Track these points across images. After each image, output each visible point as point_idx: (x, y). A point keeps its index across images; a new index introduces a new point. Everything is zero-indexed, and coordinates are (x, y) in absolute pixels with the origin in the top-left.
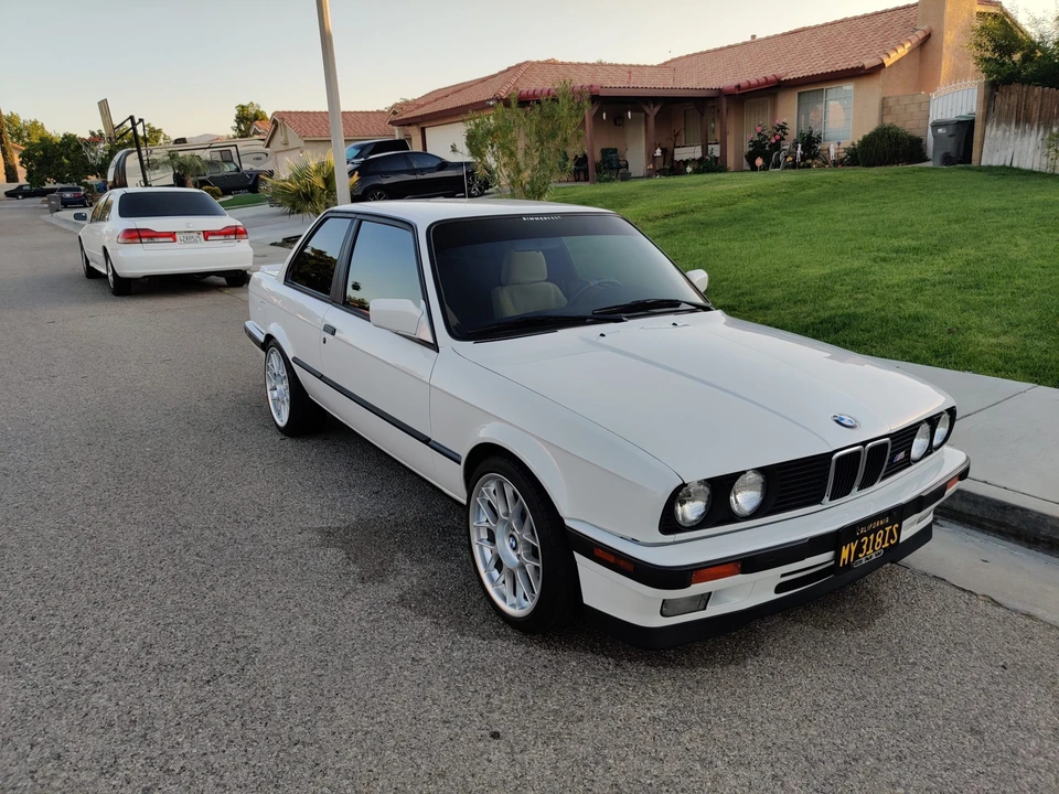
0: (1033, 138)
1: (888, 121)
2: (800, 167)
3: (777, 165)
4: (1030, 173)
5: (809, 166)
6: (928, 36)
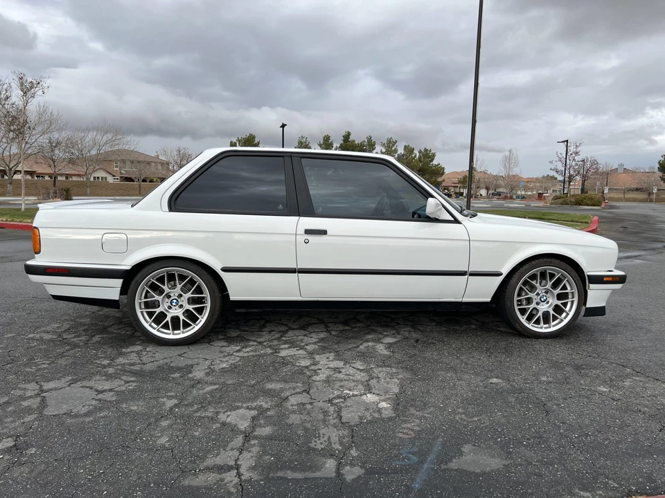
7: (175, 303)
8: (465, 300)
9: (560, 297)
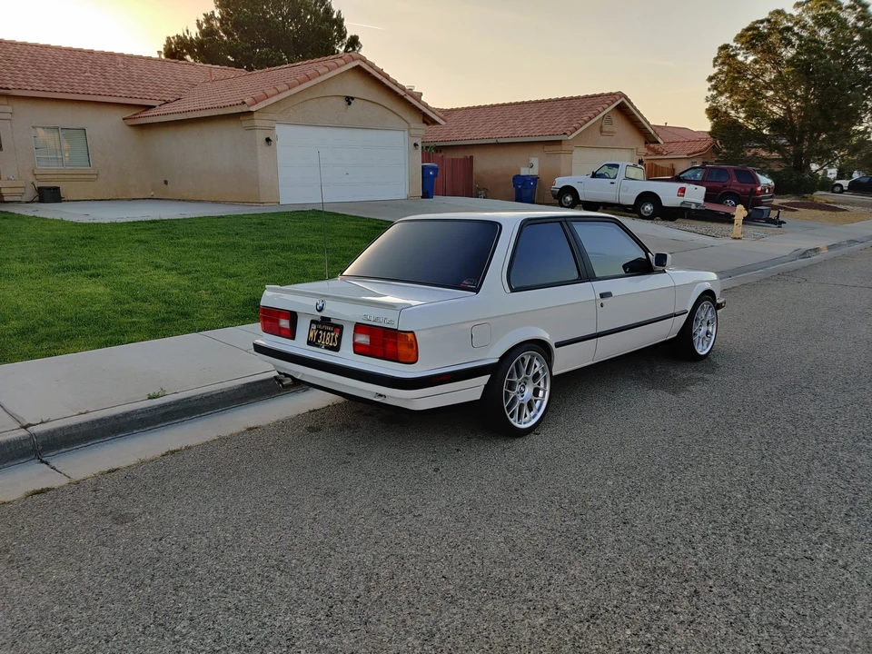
8: (668, 338)
9: (709, 324)
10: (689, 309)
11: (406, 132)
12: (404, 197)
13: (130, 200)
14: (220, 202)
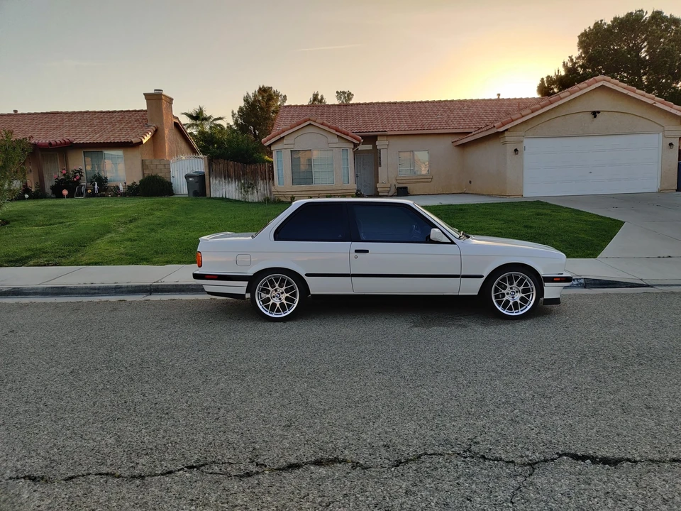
0: (233, 184)
1: (147, 172)
2: (98, 197)
3: (80, 194)
4: (235, 201)
5: (104, 196)
6: (156, 130)
7: (278, 296)
8: (460, 294)
9: (524, 291)
10: (486, 274)
11: (661, 134)
12: (656, 190)
13: (448, 194)
14: (483, 195)
